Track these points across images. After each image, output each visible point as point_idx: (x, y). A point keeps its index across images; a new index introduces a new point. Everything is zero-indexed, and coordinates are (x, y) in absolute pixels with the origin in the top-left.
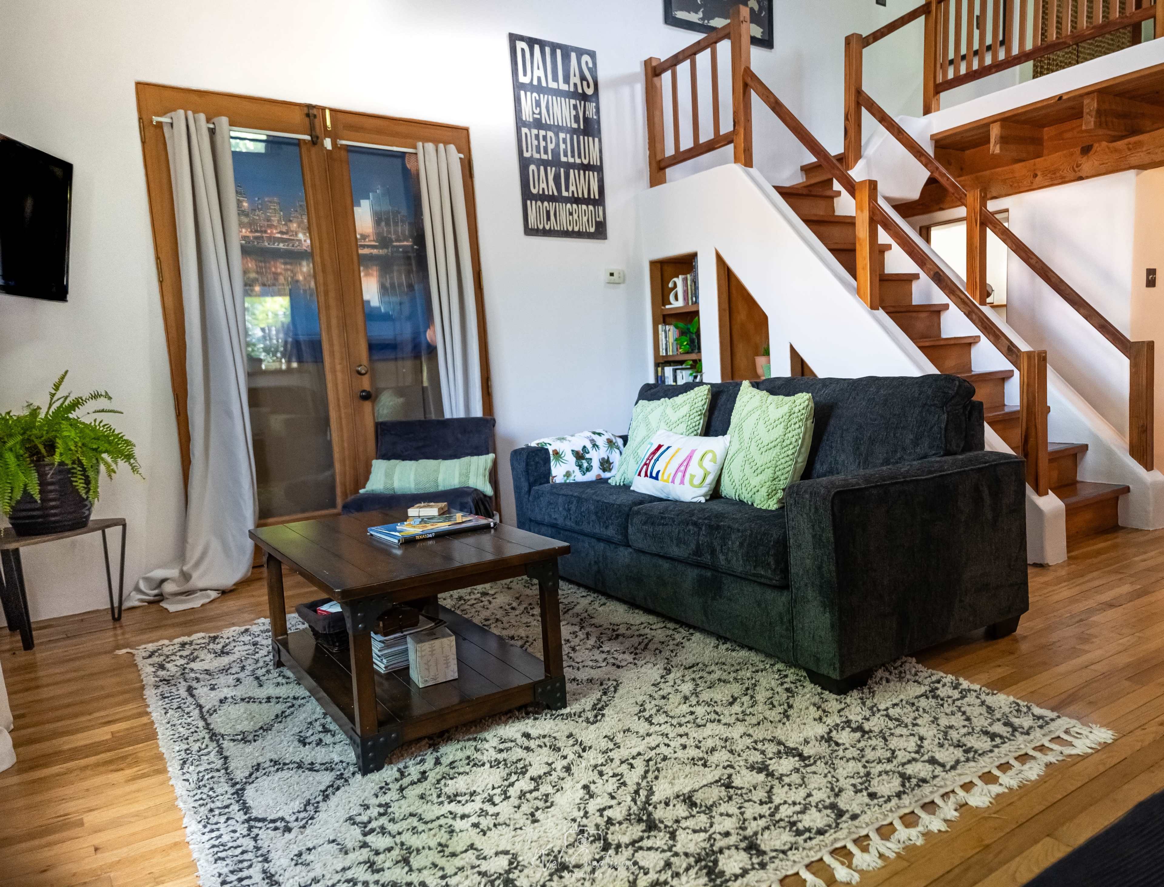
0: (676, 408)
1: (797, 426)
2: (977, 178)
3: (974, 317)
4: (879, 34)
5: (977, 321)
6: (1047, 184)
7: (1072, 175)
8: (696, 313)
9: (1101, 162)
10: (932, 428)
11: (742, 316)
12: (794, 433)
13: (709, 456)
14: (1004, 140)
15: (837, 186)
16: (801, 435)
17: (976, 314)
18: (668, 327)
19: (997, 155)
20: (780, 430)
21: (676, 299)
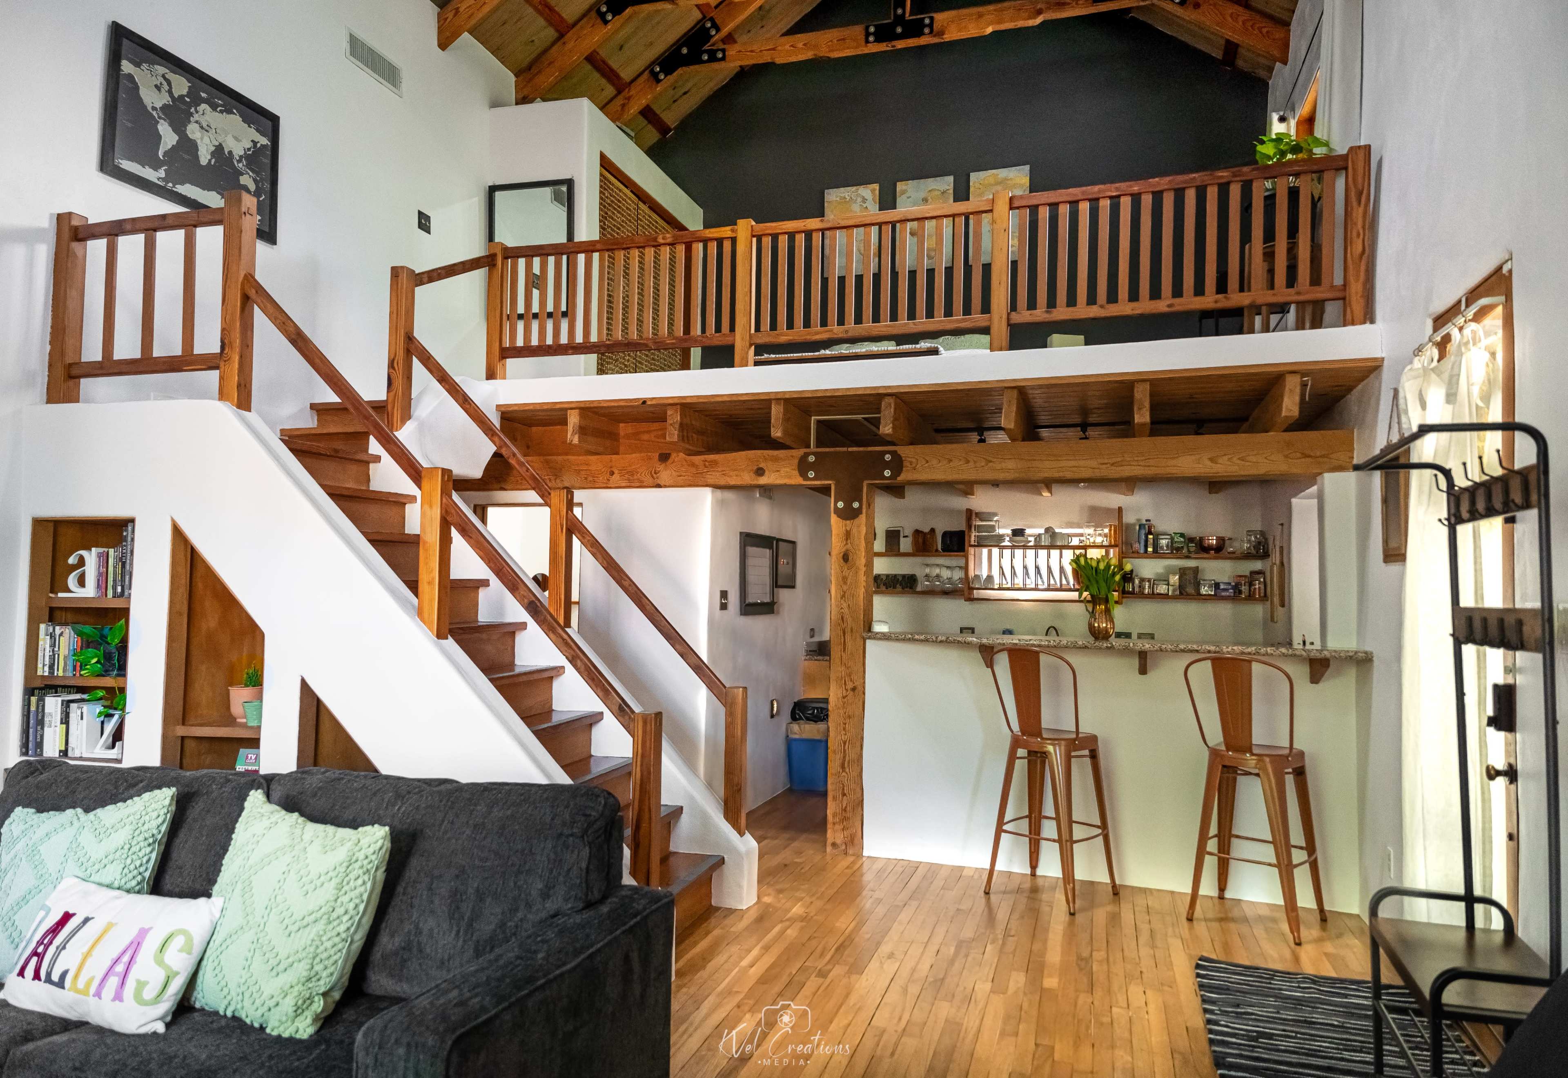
0: (100, 834)
1: (360, 881)
2: (547, 462)
3: (579, 663)
4: (435, 274)
5: (582, 669)
6: (624, 485)
7: (648, 480)
8: (124, 613)
9: (678, 474)
10: (569, 870)
11: (210, 621)
12: (353, 894)
13: (178, 942)
14: (582, 430)
15: (375, 447)
16: (365, 897)
17: (581, 660)
18: (58, 630)
19: (575, 445)
20: (328, 891)
21: (82, 582)
